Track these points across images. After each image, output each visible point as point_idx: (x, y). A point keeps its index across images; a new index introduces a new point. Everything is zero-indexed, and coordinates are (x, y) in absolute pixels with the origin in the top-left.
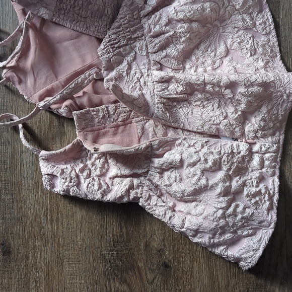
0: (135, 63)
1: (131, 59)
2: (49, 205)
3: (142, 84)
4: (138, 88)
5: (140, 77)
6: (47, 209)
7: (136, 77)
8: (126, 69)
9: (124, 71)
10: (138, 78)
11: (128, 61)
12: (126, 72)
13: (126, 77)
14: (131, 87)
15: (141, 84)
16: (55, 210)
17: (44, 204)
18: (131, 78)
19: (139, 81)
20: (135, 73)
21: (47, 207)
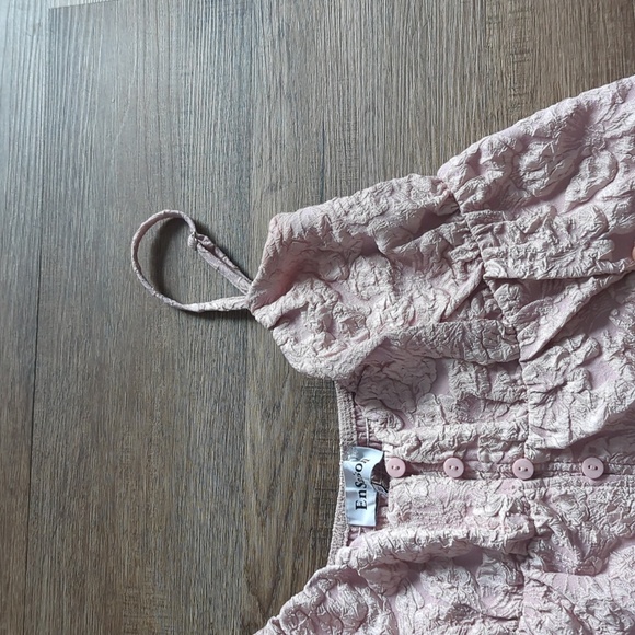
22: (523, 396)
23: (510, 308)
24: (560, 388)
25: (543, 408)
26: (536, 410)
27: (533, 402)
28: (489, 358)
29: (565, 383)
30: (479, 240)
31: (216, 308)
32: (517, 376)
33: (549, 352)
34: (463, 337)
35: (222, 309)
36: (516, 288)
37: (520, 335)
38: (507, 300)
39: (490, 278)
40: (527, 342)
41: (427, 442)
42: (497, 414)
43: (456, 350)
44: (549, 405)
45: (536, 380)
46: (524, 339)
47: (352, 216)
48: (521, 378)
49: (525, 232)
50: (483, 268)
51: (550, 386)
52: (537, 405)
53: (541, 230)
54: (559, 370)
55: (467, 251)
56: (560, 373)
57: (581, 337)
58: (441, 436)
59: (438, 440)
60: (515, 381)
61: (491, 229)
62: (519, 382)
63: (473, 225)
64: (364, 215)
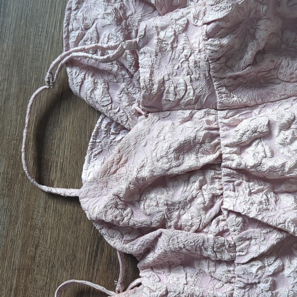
0: (184, 34)
1: (181, 28)
2: (14, 285)
3: (192, 64)
4: (185, 70)
5: (189, 54)
6: (11, 289)
7: (183, 54)
8: (171, 41)
9: (168, 44)
10: (186, 56)
11: (175, 31)
12: (170, 46)
13: (171, 53)
14: (176, 67)
15: (190, 64)
16: (21, 293)
17: (9, 282)
18: (177, 55)
19: (187, 60)
20: (183, 49)
21: (11, 286)
22: (233, 280)
23: (235, 231)
24: (255, 284)
25: (243, 291)
26: (239, 291)
27: (238, 286)
28: (217, 257)
29: (259, 282)
30: (225, 185)
31: (59, 193)
32: (231, 268)
33: (253, 263)
34: (203, 245)
35: (63, 194)
36: (240, 219)
37: (238, 249)
38: (233, 225)
39: (226, 209)
40: (241, 253)
41: (172, 293)
42: (217, 287)
43: (198, 249)
44: (247, 289)
45: (242, 276)
46: (240, 251)
47: (161, 163)
48: (234, 271)
49: (253, 191)
50: (222, 202)
51: (250, 281)
52: (240, 288)
53: (261, 194)
54: (257, 276)
55: (216, 189)
56: (258, 277)
57: (274, 259)
58: (181, 291)
59: (179, 293)
60: (230, 271)
61: (233, 182)
62: (232, 272)
63: (225, 176)
64: (168, 165)
